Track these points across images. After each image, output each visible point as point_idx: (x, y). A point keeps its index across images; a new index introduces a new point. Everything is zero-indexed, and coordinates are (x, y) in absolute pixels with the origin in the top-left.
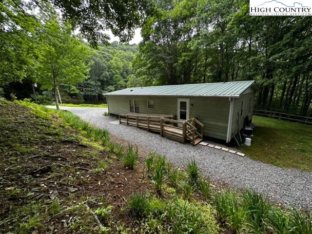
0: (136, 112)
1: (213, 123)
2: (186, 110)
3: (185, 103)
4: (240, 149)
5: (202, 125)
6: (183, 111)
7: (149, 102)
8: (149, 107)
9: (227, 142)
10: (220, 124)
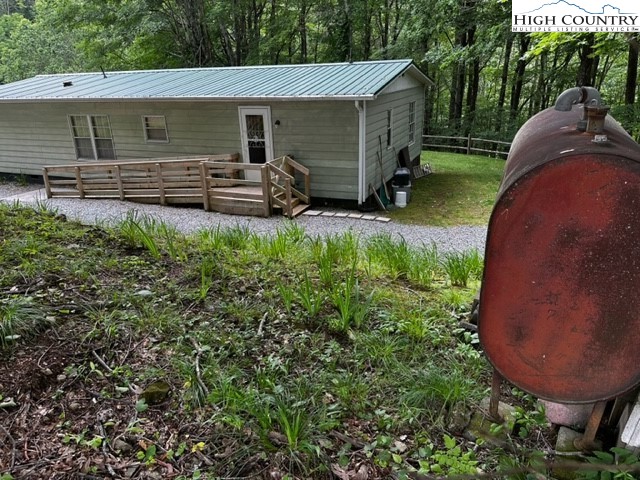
0: (100, 157)
1: (327, 164)
2: (263, 137)
3: (261, 118)
4: (385, 213)
5: (306, 172)
6: (256, 140)
7: (146, 119)
8: (149, 137)
9: (360, 202)
10: (342, 164)
